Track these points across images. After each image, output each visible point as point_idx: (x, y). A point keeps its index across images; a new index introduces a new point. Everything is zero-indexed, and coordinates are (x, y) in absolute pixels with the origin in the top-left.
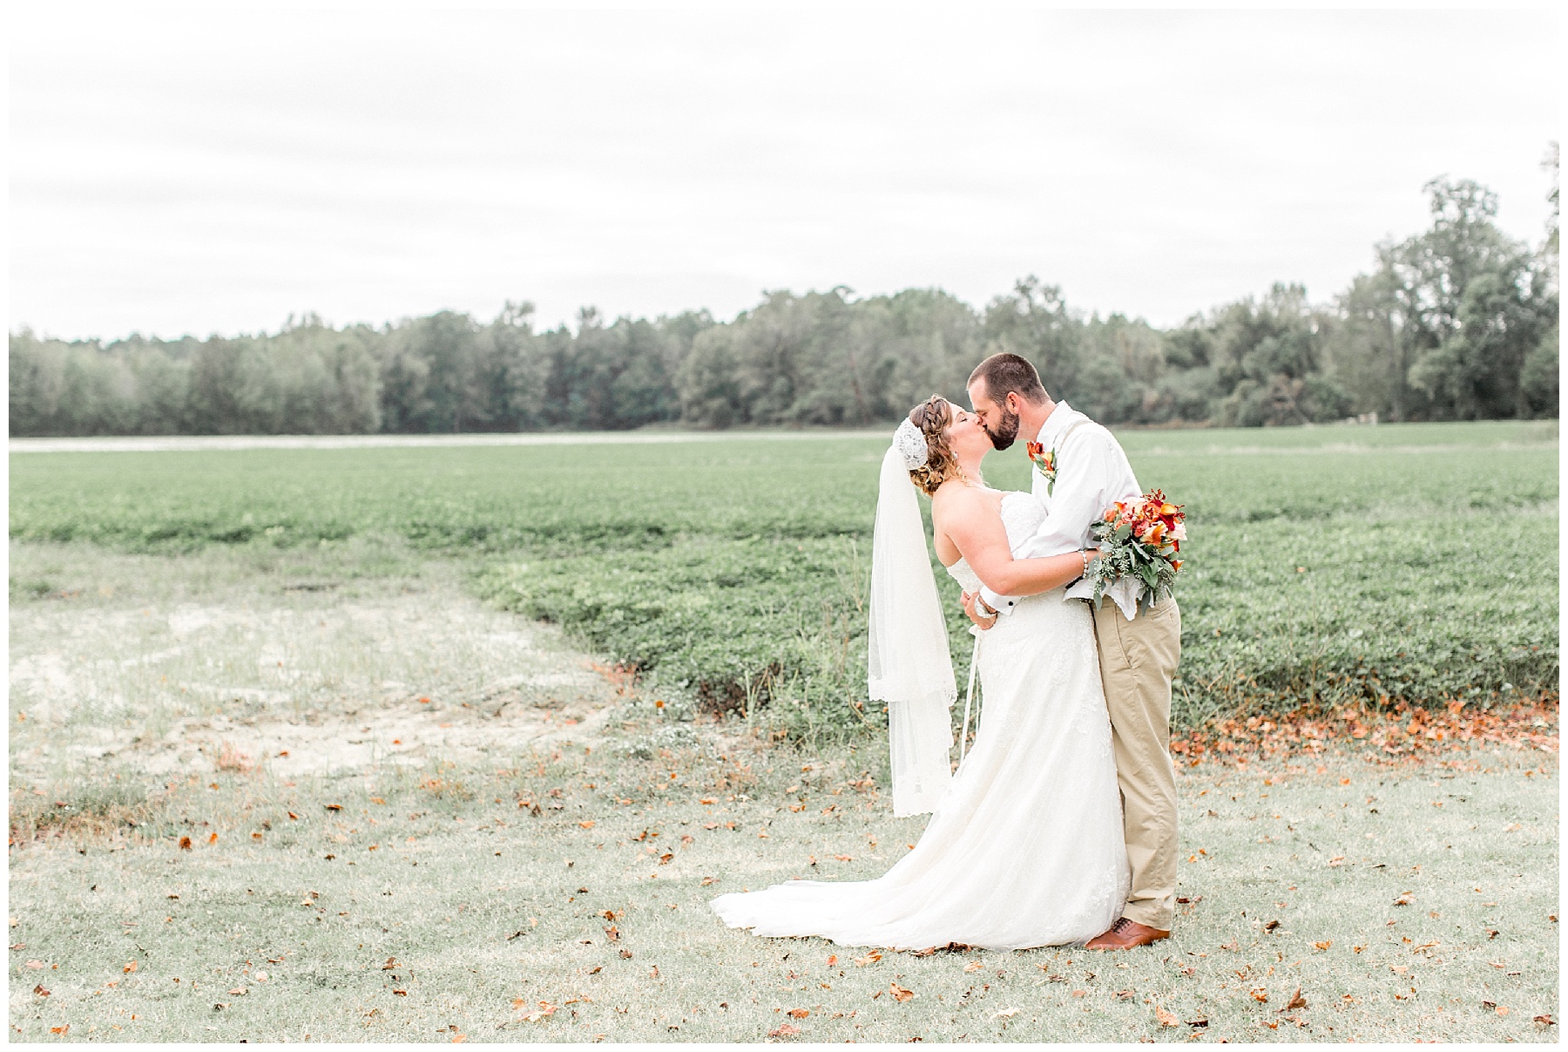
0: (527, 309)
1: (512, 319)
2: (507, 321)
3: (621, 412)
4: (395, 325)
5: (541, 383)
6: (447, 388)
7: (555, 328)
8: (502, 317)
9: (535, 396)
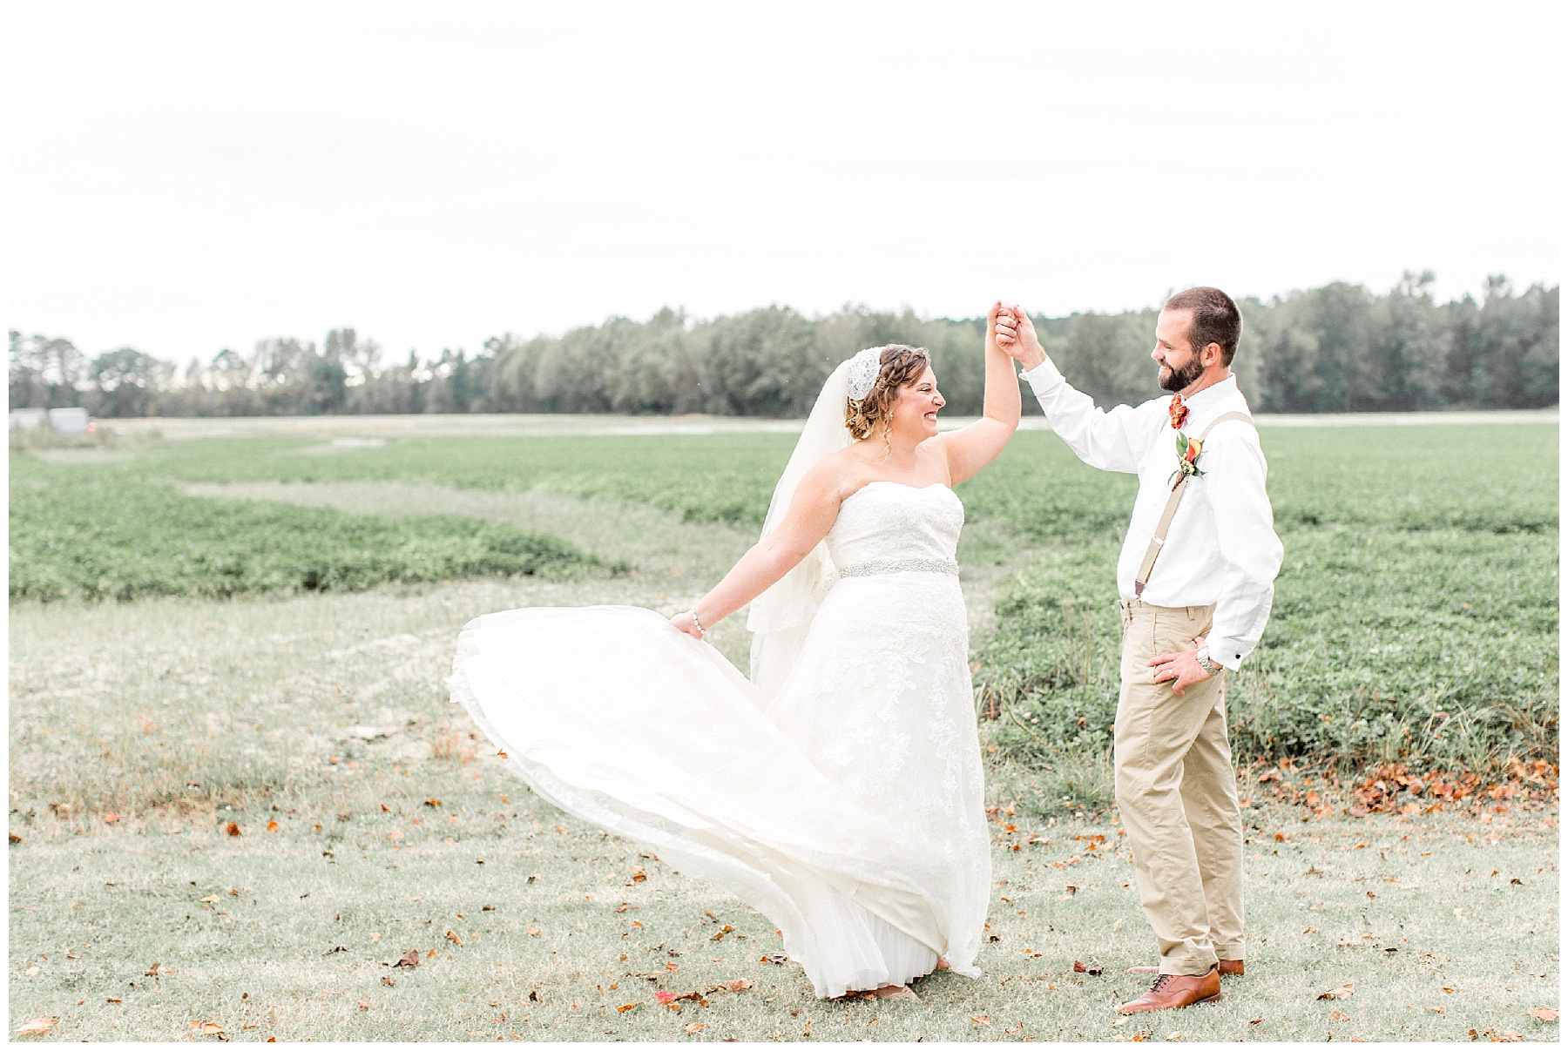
0: (1427, 278)
1: (1410, 289)
2: (1405, 291)
3: (1531, 389)
4: (1284, 298)
5: (1441, 358)
6: (1338, 365)
7: (1459, 298)
8: (1399, 287)
9: (1434, 373)
